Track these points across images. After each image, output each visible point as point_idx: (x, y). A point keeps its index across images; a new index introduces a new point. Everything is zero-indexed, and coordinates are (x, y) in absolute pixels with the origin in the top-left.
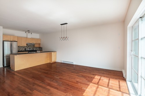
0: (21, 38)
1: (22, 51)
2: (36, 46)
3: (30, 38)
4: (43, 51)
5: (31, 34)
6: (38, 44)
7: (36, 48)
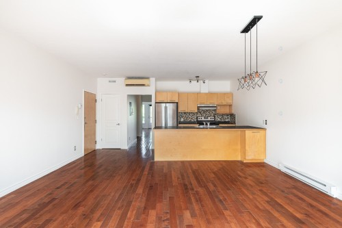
0: (188, 94)
1: (190, 123)
2: (221, 110)
3: (205, 93)
4: (237, 125)
5: (204, 82)
6: (228, 107)
7: (223, 115)
